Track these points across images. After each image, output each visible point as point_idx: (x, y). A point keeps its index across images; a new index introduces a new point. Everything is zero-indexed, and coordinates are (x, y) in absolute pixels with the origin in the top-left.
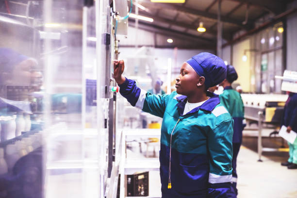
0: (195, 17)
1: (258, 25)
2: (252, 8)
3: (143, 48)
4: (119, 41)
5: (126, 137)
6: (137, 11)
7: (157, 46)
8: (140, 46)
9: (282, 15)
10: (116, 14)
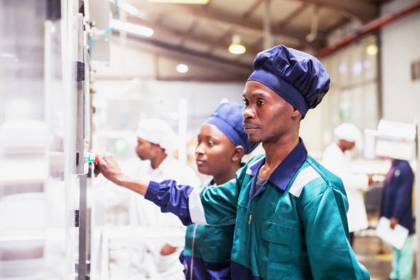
0: (225, 27)
1: (334, 40)
2: (324, 12)
3: (135, 82)
4: (95, 71)
5: (109, 240)
6: (123, 15)
7: (159, 78)
8: (130, 78)
9: (373, 24)
10: (91, 25)
